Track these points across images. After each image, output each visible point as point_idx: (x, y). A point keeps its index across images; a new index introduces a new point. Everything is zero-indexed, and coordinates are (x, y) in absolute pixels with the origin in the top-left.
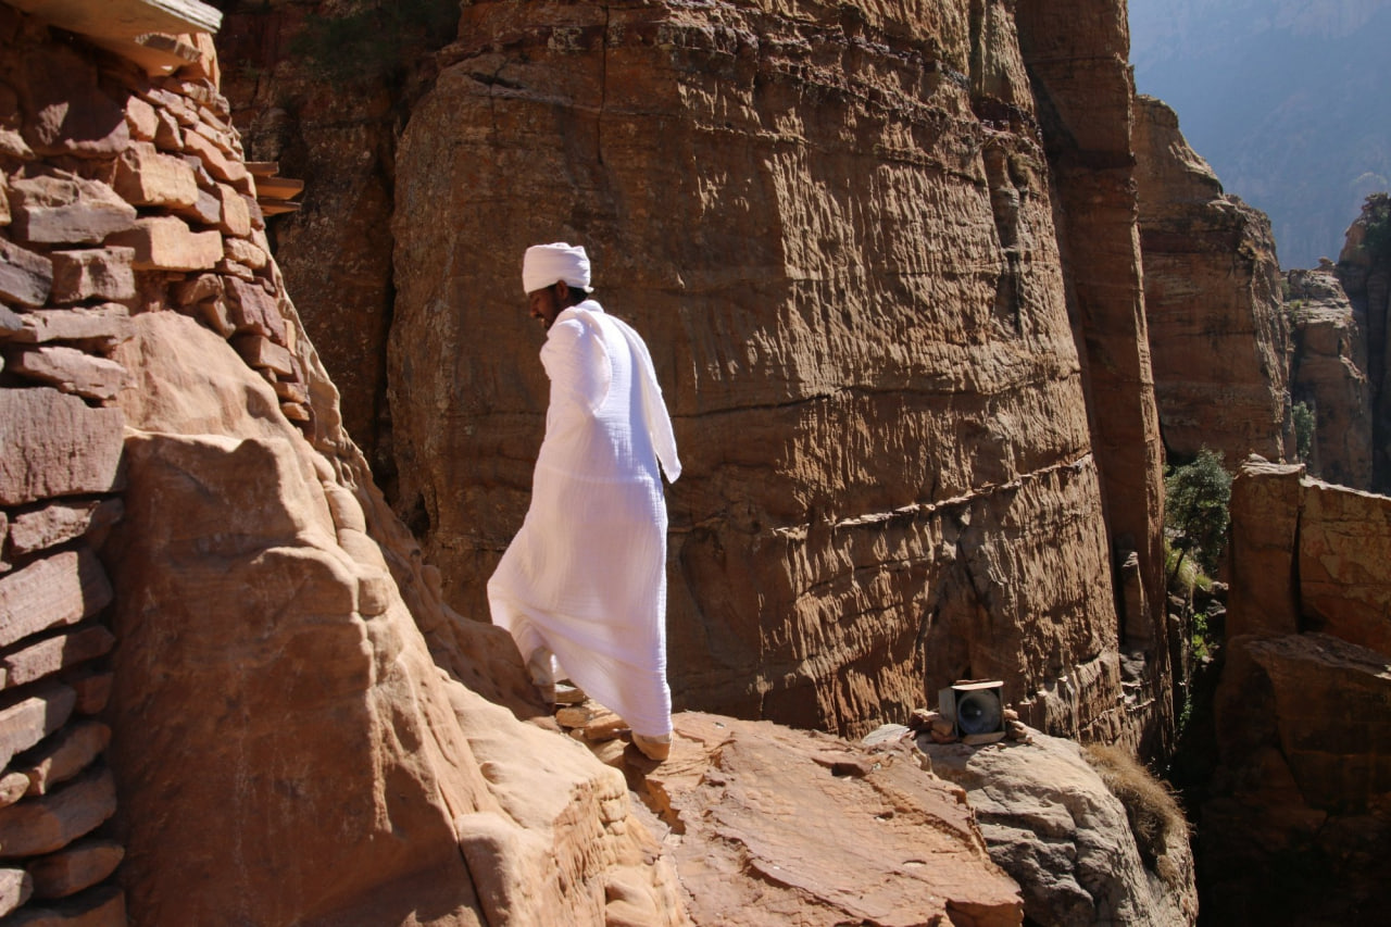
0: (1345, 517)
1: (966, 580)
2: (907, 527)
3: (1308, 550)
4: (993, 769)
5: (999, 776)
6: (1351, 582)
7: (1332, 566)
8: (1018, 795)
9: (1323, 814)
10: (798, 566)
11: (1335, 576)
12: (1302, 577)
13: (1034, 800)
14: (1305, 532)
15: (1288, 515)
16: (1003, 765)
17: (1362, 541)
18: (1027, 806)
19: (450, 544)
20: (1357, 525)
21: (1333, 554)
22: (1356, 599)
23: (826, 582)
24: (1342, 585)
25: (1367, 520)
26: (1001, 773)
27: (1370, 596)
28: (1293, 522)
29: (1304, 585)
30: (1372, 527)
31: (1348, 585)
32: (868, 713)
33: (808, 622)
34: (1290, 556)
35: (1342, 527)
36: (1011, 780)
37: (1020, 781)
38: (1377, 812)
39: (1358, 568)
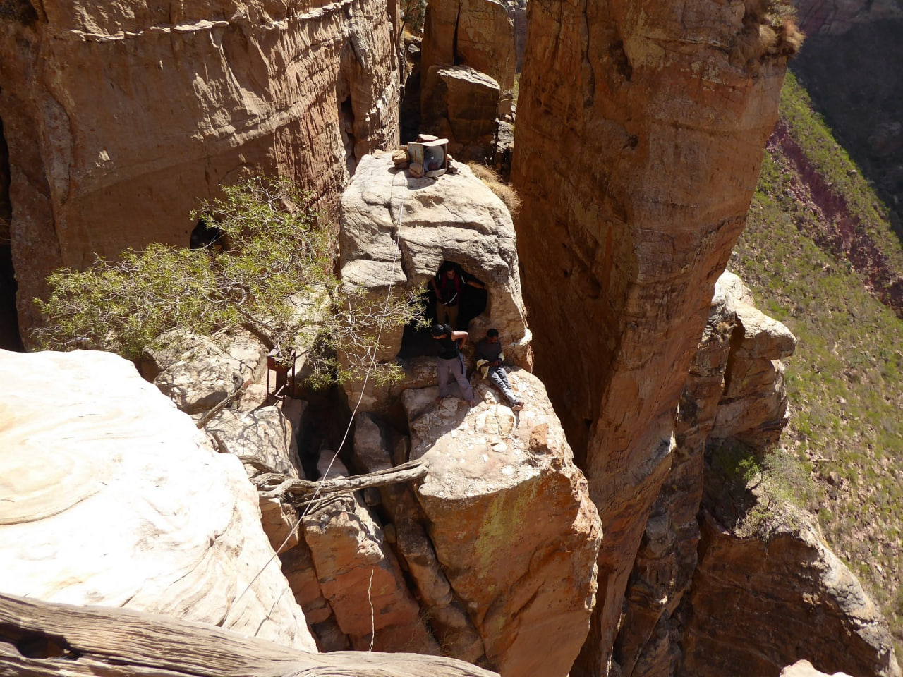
0: (478, 10)
1: (350, 48)
2: (330, 19)
3: (462, 25)
4: (448, 193)
5: (452, 198)
6: (477, 41)
7: (471, 32)
8: (465, 209)
9: (461, 146)
10: (286, 47)
11: (471, 38)
12: (458, 38)
13: (473, 211)
14: (461, 16)
15: (455, 7)
16: (453, 190)
17: (483, 22)
18: (471, 216)
19: (61, 37)
20: (482, 14)
21: (471, 27)
22: (479, 49)
23: (298, 56)
24: (473, 42)
25: (486, 12)
26: (452, 195)
27: (483, 48)
28: (457, 10)
29: (459, 42)
30: (487, 14)
31: (476, 43)
32: (320, 131)
33: (292, 82)
34: (454, 28)
35: (476, 14)
36: (459, 201)
37: (464, 201)
38: (481, 144)
39: (480, 34)
